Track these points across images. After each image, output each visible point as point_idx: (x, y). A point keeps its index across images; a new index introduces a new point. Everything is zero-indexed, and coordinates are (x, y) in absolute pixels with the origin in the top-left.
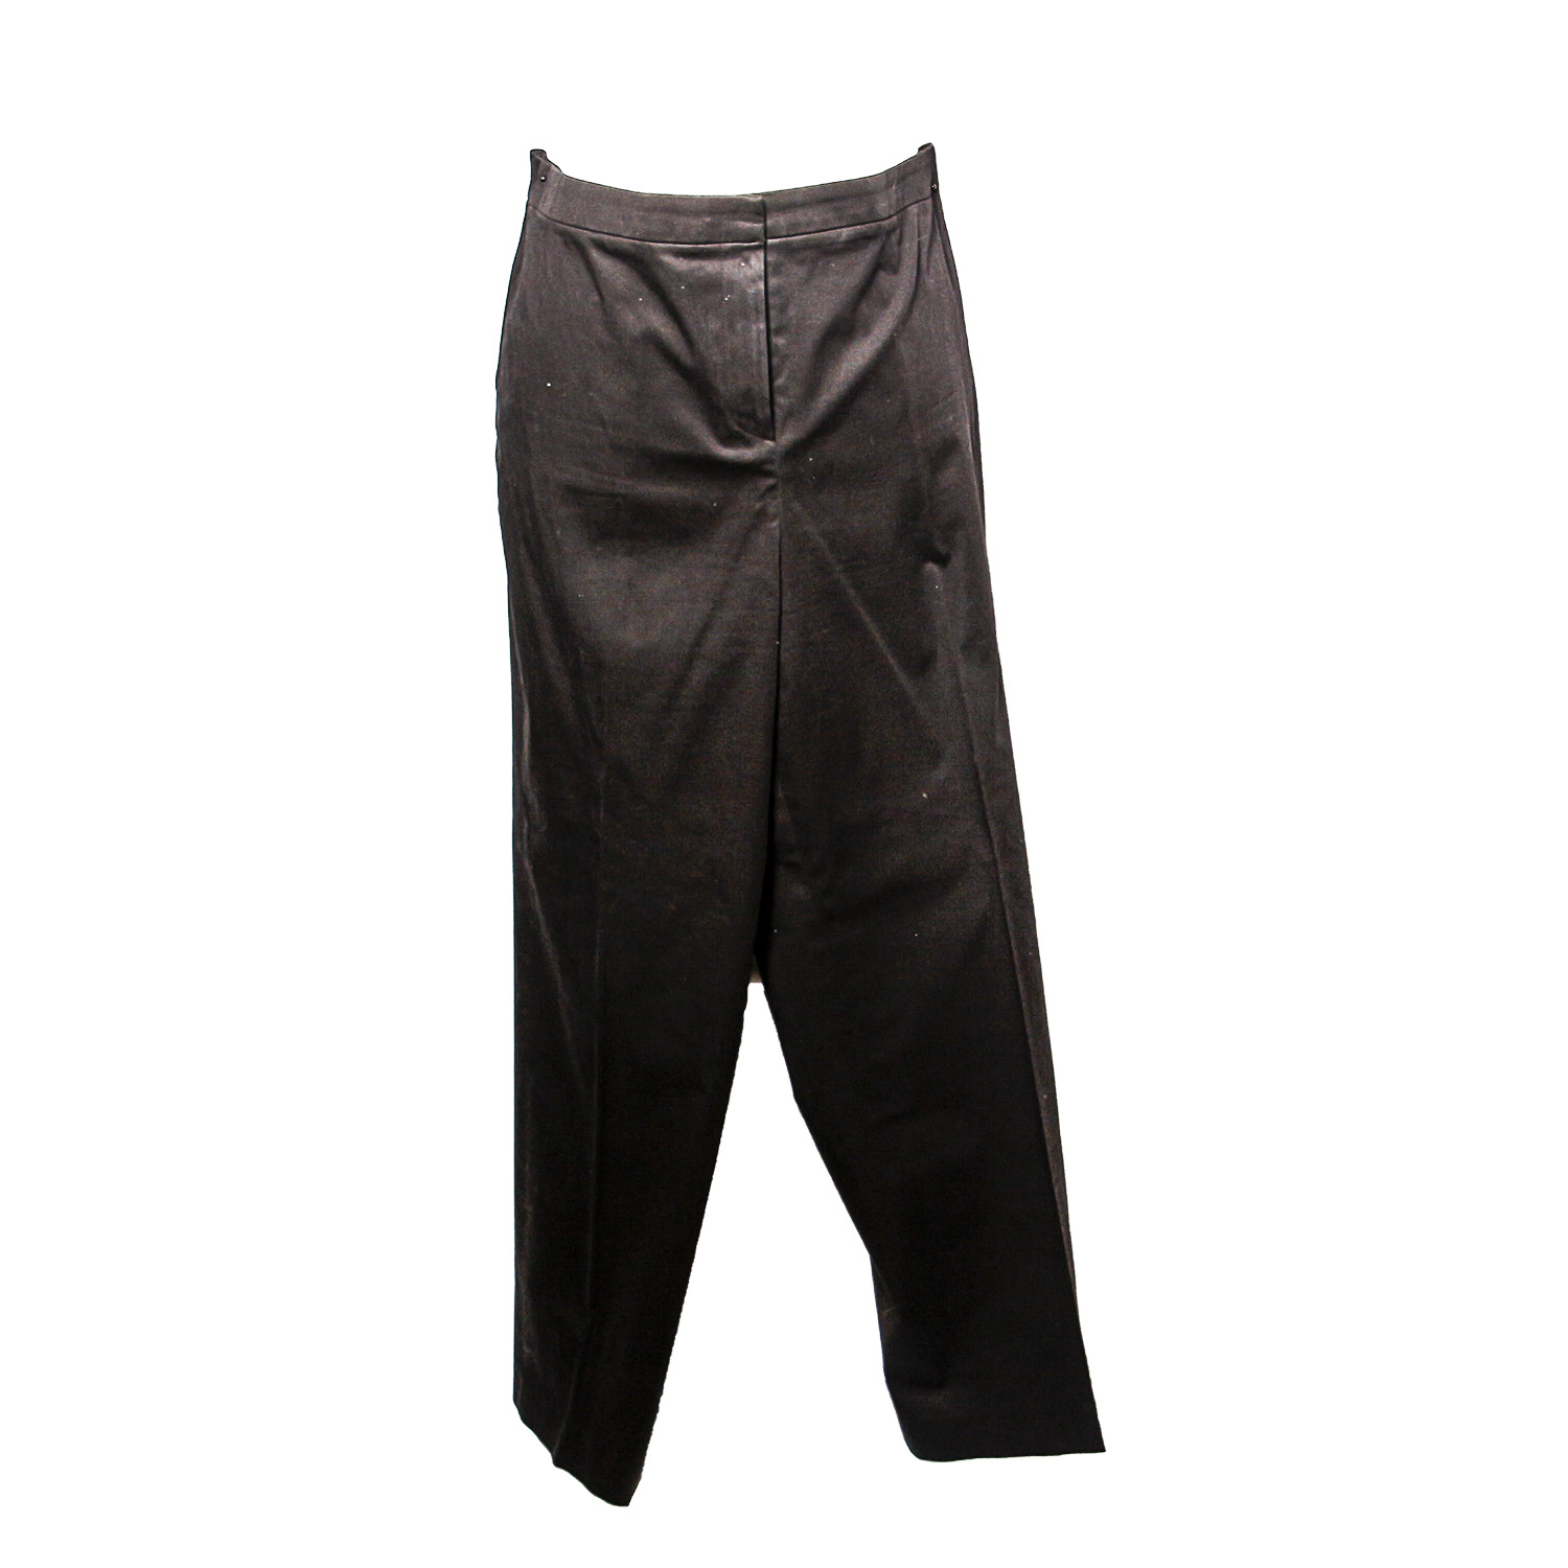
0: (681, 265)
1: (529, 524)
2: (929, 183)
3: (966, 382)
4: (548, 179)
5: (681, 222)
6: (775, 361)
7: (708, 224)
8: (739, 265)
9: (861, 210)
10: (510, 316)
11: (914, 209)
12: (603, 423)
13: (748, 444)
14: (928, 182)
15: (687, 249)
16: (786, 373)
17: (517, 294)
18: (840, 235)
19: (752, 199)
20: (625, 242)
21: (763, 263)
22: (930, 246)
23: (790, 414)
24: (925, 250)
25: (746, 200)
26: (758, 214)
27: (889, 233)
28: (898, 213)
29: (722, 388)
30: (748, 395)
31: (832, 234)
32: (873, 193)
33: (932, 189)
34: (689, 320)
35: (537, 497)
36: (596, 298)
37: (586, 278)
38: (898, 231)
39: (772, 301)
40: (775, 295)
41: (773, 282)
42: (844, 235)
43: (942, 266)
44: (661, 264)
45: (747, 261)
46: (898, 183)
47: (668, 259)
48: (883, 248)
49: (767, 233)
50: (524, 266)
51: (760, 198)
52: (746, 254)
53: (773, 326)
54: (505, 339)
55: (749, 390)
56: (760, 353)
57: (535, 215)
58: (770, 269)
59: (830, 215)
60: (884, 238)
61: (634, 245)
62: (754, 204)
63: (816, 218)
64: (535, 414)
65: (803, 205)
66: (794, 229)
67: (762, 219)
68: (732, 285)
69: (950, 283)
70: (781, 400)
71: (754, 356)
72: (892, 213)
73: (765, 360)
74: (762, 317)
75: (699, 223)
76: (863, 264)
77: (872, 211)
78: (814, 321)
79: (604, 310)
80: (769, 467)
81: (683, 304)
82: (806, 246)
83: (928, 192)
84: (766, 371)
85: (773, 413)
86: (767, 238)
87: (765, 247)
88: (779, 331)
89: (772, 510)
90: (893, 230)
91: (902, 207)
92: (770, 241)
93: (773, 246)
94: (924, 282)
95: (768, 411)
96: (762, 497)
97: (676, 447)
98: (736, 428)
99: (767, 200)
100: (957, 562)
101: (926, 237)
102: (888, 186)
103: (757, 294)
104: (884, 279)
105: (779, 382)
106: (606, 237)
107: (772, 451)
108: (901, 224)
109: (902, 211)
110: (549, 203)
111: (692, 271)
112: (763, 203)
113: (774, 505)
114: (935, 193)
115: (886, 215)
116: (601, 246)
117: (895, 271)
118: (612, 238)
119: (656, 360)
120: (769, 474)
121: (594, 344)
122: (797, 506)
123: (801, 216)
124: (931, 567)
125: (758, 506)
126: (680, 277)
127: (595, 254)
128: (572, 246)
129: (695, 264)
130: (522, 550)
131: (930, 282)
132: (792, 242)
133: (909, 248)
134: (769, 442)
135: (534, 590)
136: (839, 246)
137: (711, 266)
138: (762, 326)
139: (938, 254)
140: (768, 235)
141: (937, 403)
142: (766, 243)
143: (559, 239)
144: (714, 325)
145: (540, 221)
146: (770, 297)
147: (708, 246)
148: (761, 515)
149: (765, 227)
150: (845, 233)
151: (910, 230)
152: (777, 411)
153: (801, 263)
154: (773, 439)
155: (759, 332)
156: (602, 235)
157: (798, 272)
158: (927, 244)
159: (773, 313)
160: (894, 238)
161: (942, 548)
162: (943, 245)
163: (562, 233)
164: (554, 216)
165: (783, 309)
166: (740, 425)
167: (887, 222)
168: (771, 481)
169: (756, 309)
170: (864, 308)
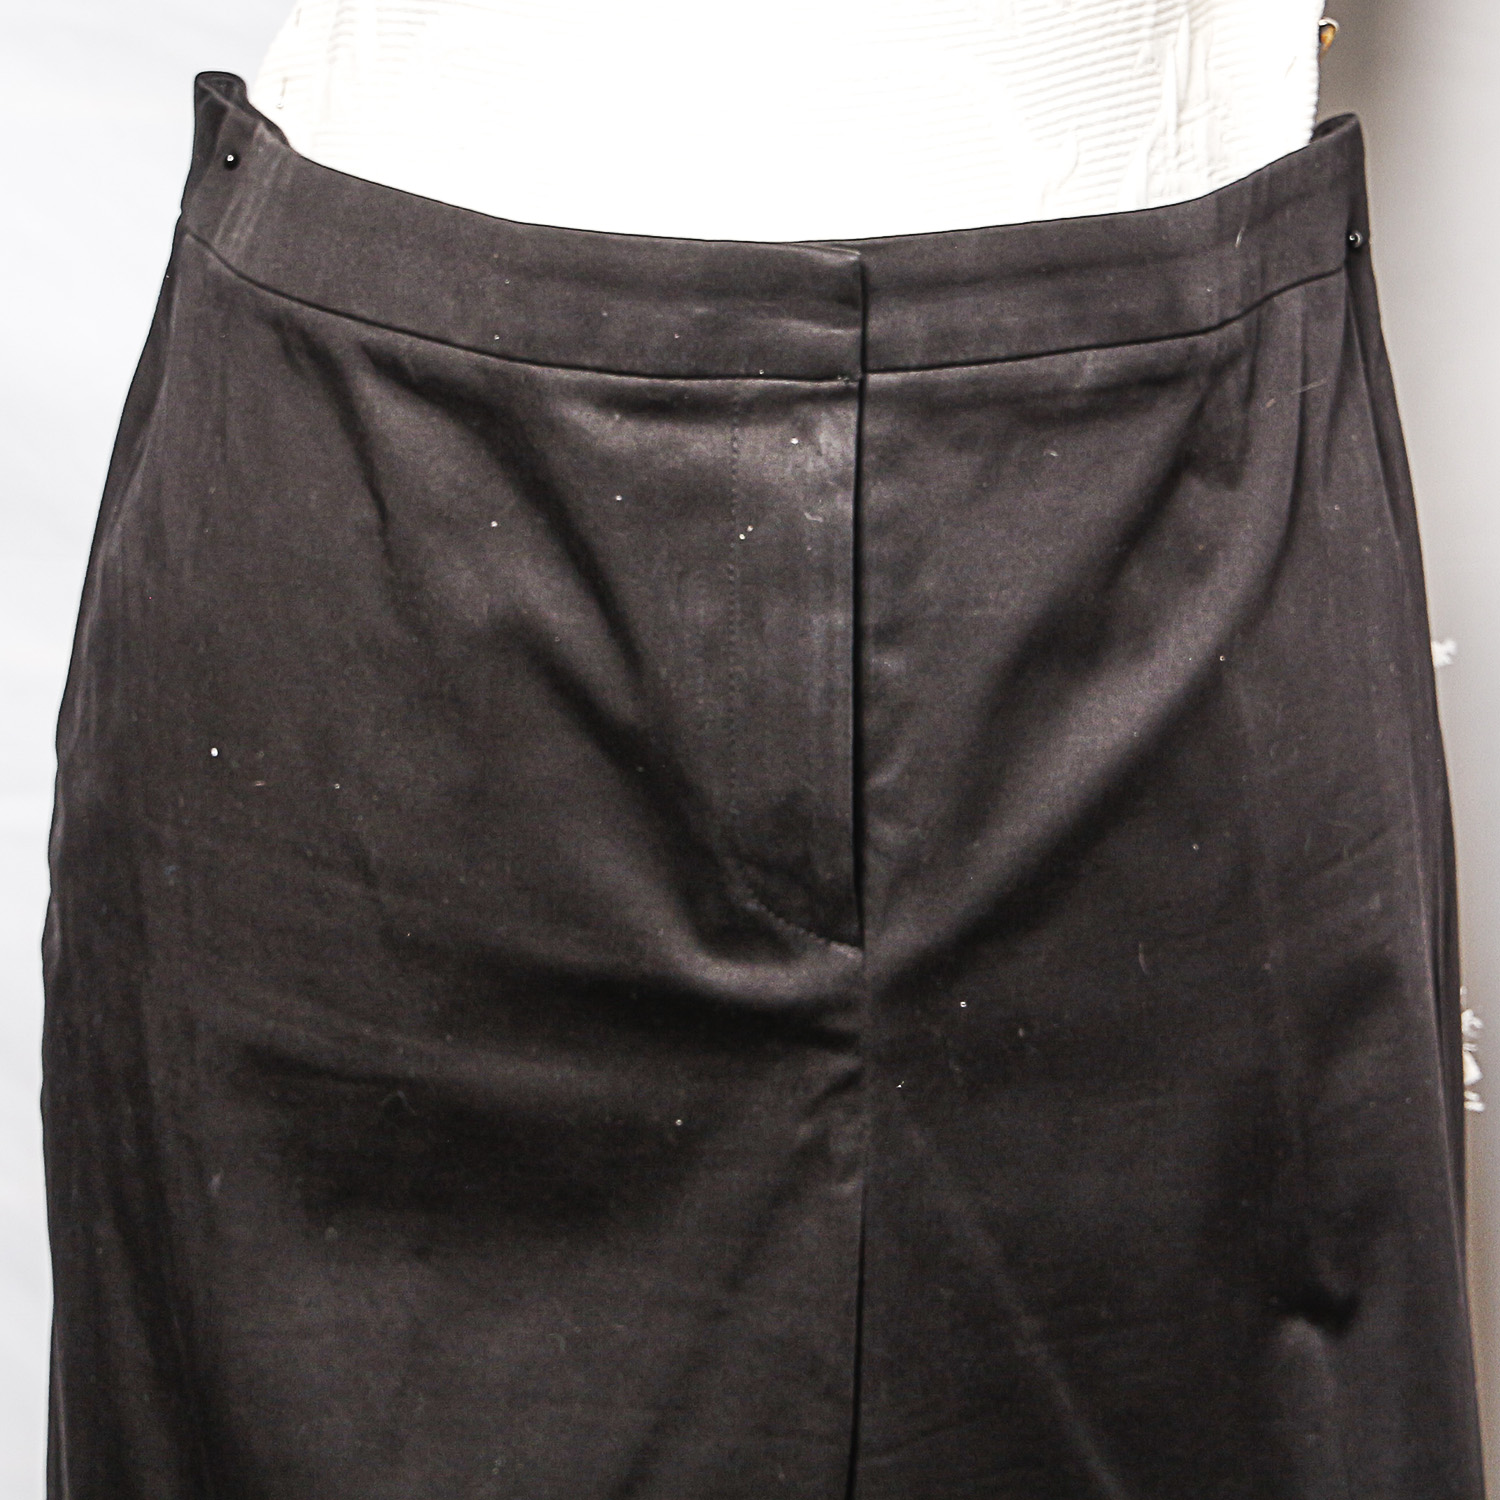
0: (618, 434)
1: (129, 1149)
2: (1342, 230)
3: (1423, 794)
4: (244, 159)
5: (620, 315)
6: (873, 720)
7: (701, 319)
8: (785, 443)
9: (1143, 303)
10: (112, 546)
11: (1293, 304)
12: (362, 869)
13: (782, 951)
14: (1339, 224)
15: (638, 389)
16: (902, 756)
17: (136, 486)
18: (1074, 372)
19: (831, 259)
20: (458, 360)
21: (852, 441)
22: (1337, 405)
23: (911, 871)
24: (1319, 421)
25: (810, 260)
26: (846, 300)
27: (1219, 370)
28: (1247, 312)
29: (716, 790)
30: (790, 814)
31: (1060, 364)
32: (1176, 256)
33: (1350, 244)
34: (633, 589)
35: (157, 1075)
36: (368, 514)
37: (341, 454)
38: (1244, 367)
39: (872, 549)
40: (881, 529)
41: (879, 494)
42: (1089, 368)
43: (1364, 463)
44: (555, 427)
45: (806, 432)
46: (1250, 228)
47: (583, 416)
48: (1199, 411)
49: (867, 356)
50: (161, 407)
51: (853, 257)
52: (805, 410)
53: (871, 619)
54: (94, 609)
55: (795, 797)
56: (829, 691)
57: (203, 261)
58: (870, 458)
59: (1054, 313)
60: (1203, 381)
61: (484, 370)
62: (832, 272)
63: (1010, 321)
64: (168, 833)
65: (975, 281)
66: (943, 350)
67: (858, 314)
68: (759, 499)
69: (1388, 513)
70: (886, 832)
71: (815, 708)
72: (1231, 313)
73: (845, 710)
74: (843, 594)
75: (672, 320)
76: (1140, 454)
77: (1172, 307)
78: (991, 610)
79: (388, 553)
80: (842, 1023)
81: (617, 543)
82: (978, 399)
83: (1335, 256)
84: (844, 746)
85: (860, 867)
86: (866, 370)
87: (860, 395)
88: (892, 634)
89: (842, 1147)
90: (1232, 359)
91: (1258, 298)
92: (874, 378)
93: (887, 395)
94: (1315, 515)
95: (846, 861)
96: (813, 1109)
97: (571, 950)
98: (752, 905)
99: (871, 261)
100: (1379, 1322)
101: (1323, 383)
102: (1223, 236)
103: (830, 527)
104: (1197, 497)
105: (881, 779)
106: (406, 341)
107: (854, 978)
108: (1257, 340)
109: (1258, 306)
110: (241, 236)
111: (645, 455)
112: (861, 271)
113: (851, 1134)
114: (1357, 257)
115: (1214, 321)
116: (389, 368)
117: (1231, 476)
118: (422, 345)
119: (529, 696)
120: (840, 1042)
121: (353, 644)
122: (918, 1139)
123: (967, 312)
124: (1301, 1335)
125: (804, 1131)
126: (611, 466)
127: (370, 390)
128: (304, 361)
129: (655, 433)
130: (105, 1230)
131: (1330, 510)
132: (936, 386)
133: (1275, 411)
134: (848, 952)
135: (131, 1344)
136: (1073, 403)
137: (704, 443)
138: (842, 619)
139: (1357, 433)
140: (871, 364)
141: (1338, 857)
142: (863, 383)
143: (267, 339)
144: (702, 609)
145: (217, 278)
146: (867, 535)
147: (695, 383)
148: (814, 1156)
149: (864, 342)
150: (1093, 366)
151: (1279, 363)
152: (871, 859)
153: (962, 444)
154: (858, 942)
155: (831, 633)
156: (390, 334)
157: (951, 469)
158: (1327, 403)
159: (873, 583)
160: (1232, 385)
161: (1336, 1283)
162: (1374, 403)
163: (278, 323)
164: (257, 271)
165: (904, 572)
166: (764, 896)
167: (1214, 337)
168: (842, 1063)
169: (828, 573)
170: (1138, 580)
